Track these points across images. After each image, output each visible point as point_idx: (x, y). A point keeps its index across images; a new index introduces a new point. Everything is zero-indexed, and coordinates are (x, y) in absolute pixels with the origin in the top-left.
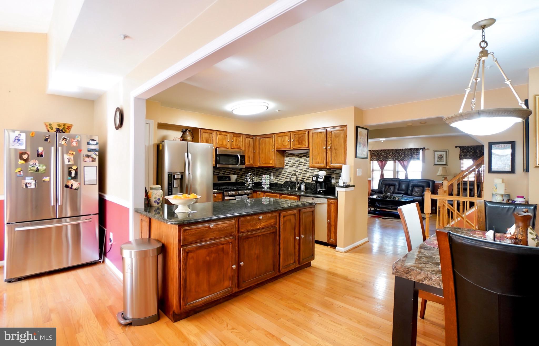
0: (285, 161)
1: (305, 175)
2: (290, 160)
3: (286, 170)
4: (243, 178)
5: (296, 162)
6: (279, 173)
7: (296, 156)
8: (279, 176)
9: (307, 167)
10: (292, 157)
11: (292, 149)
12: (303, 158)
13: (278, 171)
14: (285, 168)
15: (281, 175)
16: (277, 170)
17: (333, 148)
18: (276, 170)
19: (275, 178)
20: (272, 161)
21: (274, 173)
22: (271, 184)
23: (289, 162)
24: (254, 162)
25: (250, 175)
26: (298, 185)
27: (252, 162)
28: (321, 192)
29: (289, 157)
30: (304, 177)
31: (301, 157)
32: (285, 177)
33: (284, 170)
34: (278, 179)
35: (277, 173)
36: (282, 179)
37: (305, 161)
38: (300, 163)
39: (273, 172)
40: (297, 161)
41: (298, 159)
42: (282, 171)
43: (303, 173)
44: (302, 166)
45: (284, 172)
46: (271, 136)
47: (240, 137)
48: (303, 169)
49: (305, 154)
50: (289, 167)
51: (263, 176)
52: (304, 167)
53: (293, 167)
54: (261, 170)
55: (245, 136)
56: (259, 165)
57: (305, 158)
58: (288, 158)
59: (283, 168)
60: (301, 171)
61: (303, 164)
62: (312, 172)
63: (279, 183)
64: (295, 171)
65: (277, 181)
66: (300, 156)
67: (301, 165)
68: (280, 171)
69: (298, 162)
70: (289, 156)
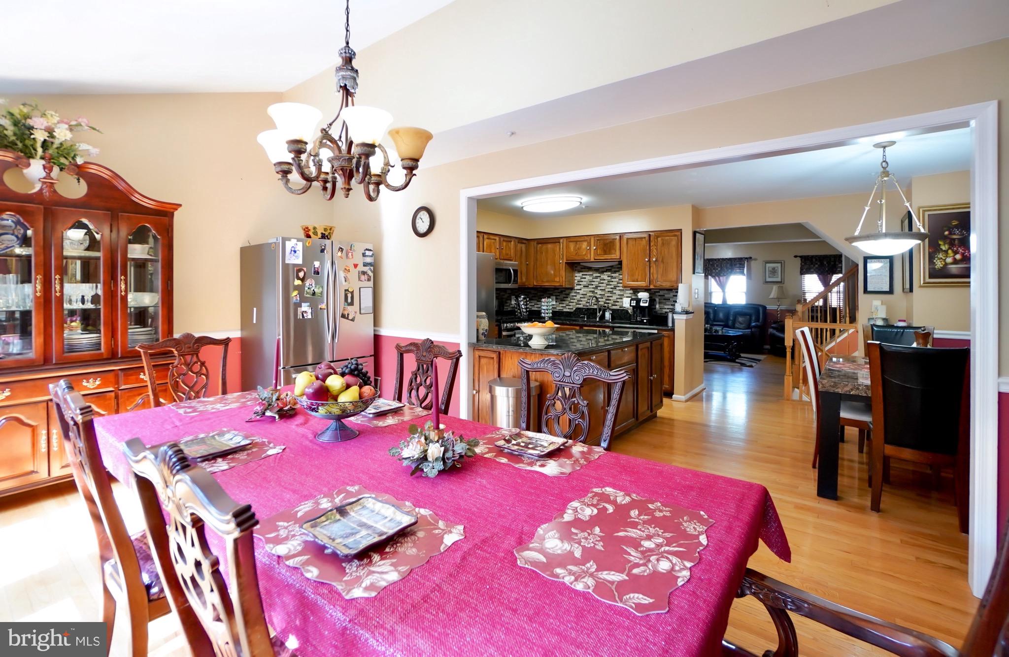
0: (576, 278)
1: (610, 298)
2: (584, 276)
3: (578, 291)
4: (508, 304)
5: (594, 280)
6: (565, 296)
7: (595, 270)
8: (565, 301)
9: (613, 287)
10: (588, 272)
11: (592, 260)
12: (605, 273)
13: (564, 293)
14: (576, 288)
15: (569, 299)
16: (561, 292)
17: (660, 260)
18: (559, 291)
19: (558, 303)
20: (558, 278)
21: (556, 296)
22: (554, 313)
23: (582, 280)
24: (527, 279)
25: (524, 298)
27: (524, 280)
28: (645, 321)
29: (582, 272)
30: (607, 302)
31: (603, 272)
32: (576, 301)
33: (574, 291)
34: (564, 305)
35: (562, 296)
36: (570, 304)
37: (610, 278)
38: (602, 282)
39: (554, 294)
40: (597, 277)
41: (599, 275)
42: (571, 293)
43: (606, 295)
44: (605, 285)
45: (575, 294)
46: (557, 241)
47: (511, 242)
48: (607, 290)
49: (609, 268)
50: (582, 286)
51: (543, 300)
52: (608, 286)
53: (590, 286)
54: (533, 292)
55: (517, 240)
56: (535, 284)
57: (609, 273)
58: (581, 273)
59: (572, 289)
60: (603, 293)
61: (606, 282)
62: (622, 293)
63: (565, 310)
64: (593, 292)
65: (562, 308)
66: (601, 270)
67: (603, 283)
68: (567, 292)
69: (598, 280)
70: (583, 270)
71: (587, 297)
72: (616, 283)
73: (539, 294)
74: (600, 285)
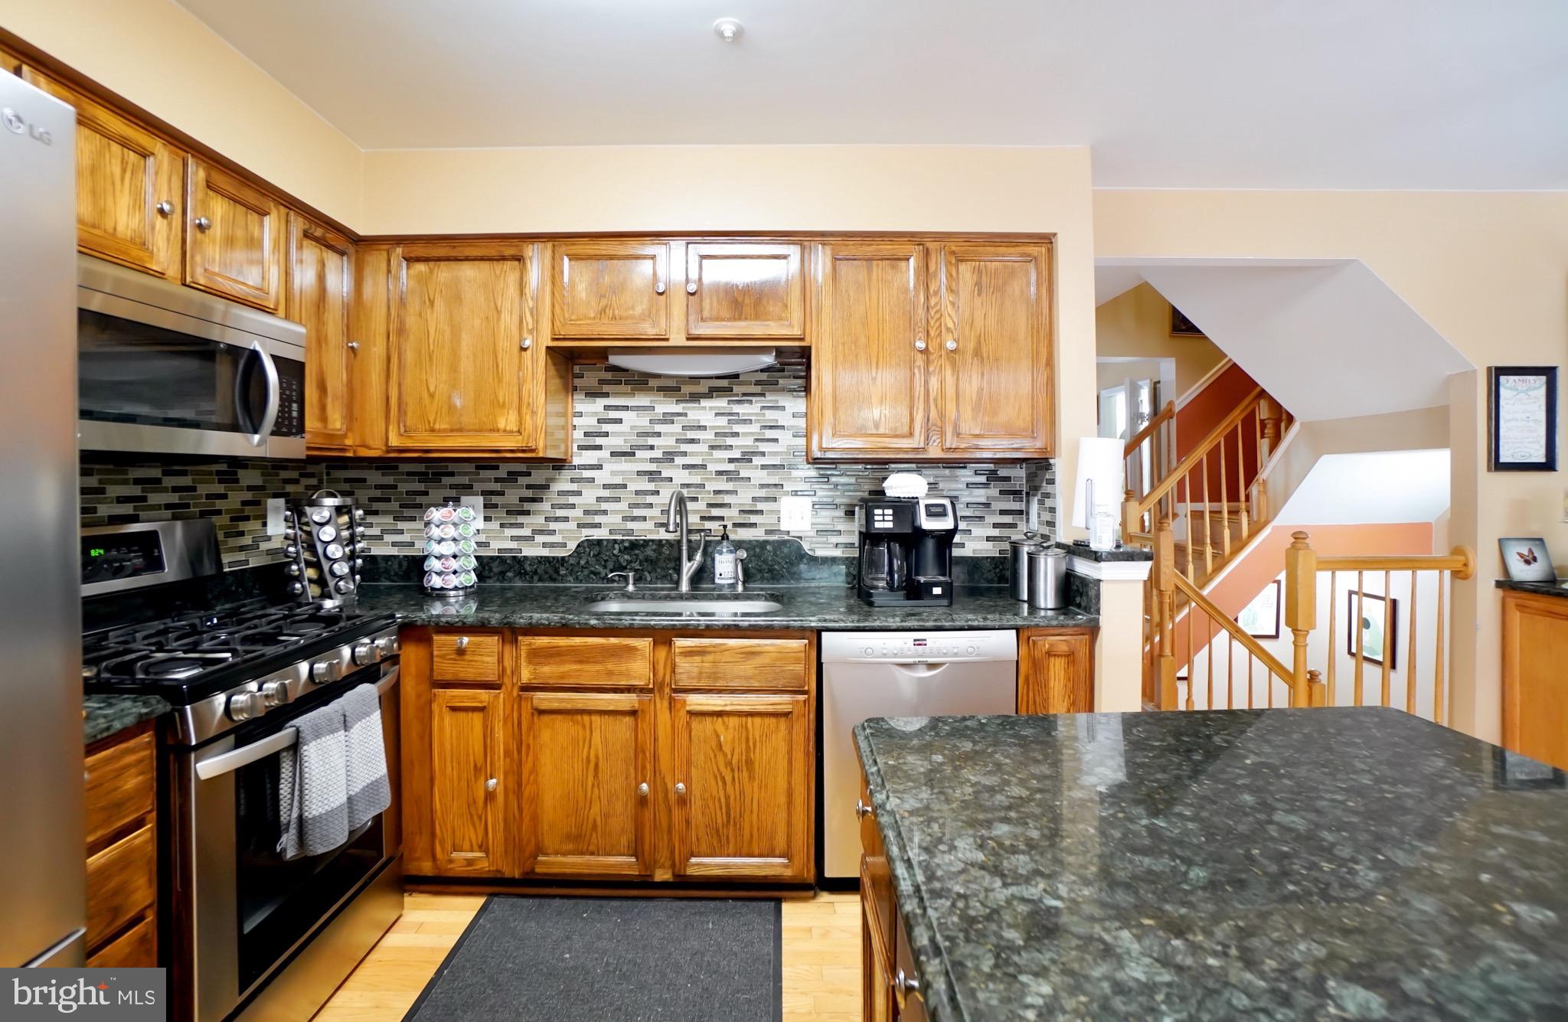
0: (576, 421)
1: (727, 499)
2: (613, 415)
3: (587, 474)
4: (247, 540)
5: (658, 428)
6: (529, 493)
7: (660, 389)
8: (528, 513)
9: (736, 454)
10: (632, 394)
11: (677, 338)
12: (704, 403)
13: (523, 481)
14: (576, 461)
15: (546, 506)
16: (513, 476)
17: (971, 346)
18: (502, 473)
19: (495, 525)
21: (484, 493)
22: (485, 567)
23: (605, 428)
24: (350, 417)
25: (339, 510)
26: (690, 559)
27: (336, 422)
29: (606, 395)
30: (715, 512)
31: (695, 397)
32: (577, 513)
33: (567, 474)
34: (526, 532)
35: (512, 496)
36: (553, 526)
37: (723, 421)
38: (691, 435)
39: (477, 487)
40: (668, 419)
41: (678, 408)
42: (553, 480)
43: (711, 486)
44: (703, 448)
45: (574, 487)
46: (509, 252)
48: (712, 467)
49: (725, 383)
50: (605, 454)
51: (436, 514)
52: (717, 454)
53: (639, 454)
54: (374, 477)
55: (298, 225)
56: (394, 441)
57: (721, 403)
58: (601, 402)
59: (559, 464)
60: (696, 479)
61: (708, 435)
62: (774, 480)
63: (529, 551)
64: (653, 476)
65: (514, 545)
66: (686, 389)
67: (692, 441)
68: (538, 476)
69: (676, 428)
70: (606, 388)
71: (627, 497)
72: (749, 442)
73: (403, 487)
74: (684, 447)
